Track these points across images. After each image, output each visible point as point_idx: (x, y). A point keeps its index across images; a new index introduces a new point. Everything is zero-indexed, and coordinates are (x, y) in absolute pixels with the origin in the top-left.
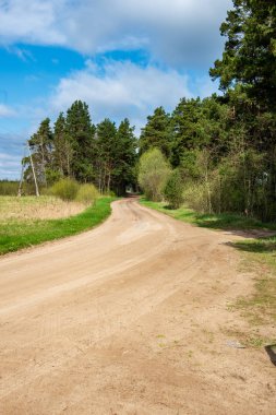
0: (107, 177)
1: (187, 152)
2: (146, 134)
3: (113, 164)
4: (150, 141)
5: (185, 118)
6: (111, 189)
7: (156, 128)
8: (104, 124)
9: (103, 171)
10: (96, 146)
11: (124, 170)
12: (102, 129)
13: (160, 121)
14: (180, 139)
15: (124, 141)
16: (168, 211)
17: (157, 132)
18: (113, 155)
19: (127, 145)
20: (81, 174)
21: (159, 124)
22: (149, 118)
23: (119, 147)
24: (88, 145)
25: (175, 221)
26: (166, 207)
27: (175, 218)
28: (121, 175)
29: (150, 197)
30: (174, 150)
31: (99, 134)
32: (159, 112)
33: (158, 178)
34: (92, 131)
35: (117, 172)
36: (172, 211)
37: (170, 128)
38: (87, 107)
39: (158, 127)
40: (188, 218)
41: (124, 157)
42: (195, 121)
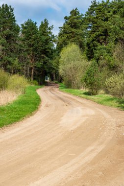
0: (31, 69)
1: (99, 47)
2: (64, 32)
3: (36, 58)
4: (68, 38)
5: (97, 18)
6: (34, 79)
7: (72, 27)
8: (27, 24)
9: (28, 63)
10: (20, 43)
11: (45, 63)
12: (25, 28)
13: (76, 20)
14: (93, 35)
15: (44, 38)
16: (89, 97)
17: (73, 30)
18: (35, 50)
19: (47, 42)
20: (9, 66)
21: (75, 23)
22: (66, 18)
23: (40, 43)
24: (14, 41)
25: (100, 105)
26: (85, 94)
27: (98, 103)
28: (42, 67)
29: (69, 85)
30: (88, 44)
31: (23, 33)
32: (74, 13)
33: (76, 69)
34: (17, 30)
35: (39, 64)
36: (92, 97)
37: (84, 26)
38: (12, 10)
39: (74, 25)
40: (111, 103)
41: (45, 52)
42: (106, 20)
